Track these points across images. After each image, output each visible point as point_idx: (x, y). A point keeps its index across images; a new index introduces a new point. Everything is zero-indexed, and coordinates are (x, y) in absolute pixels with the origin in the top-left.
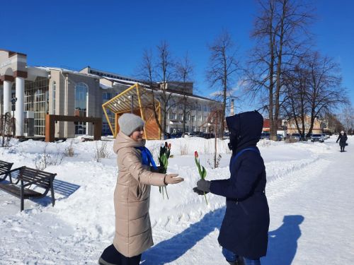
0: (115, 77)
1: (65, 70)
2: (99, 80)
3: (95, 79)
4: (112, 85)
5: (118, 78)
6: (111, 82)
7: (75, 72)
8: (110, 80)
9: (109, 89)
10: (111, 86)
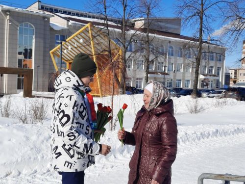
0: (73, 14)
1: (6, 7)
2: (49, 19)
3: (44, 18)
4: (68, 25)
5: (78, 15)
6: (65, 21)
7: (18, 9)
8: (65, 18)
9: (63, 30)
10: (65, 27)
